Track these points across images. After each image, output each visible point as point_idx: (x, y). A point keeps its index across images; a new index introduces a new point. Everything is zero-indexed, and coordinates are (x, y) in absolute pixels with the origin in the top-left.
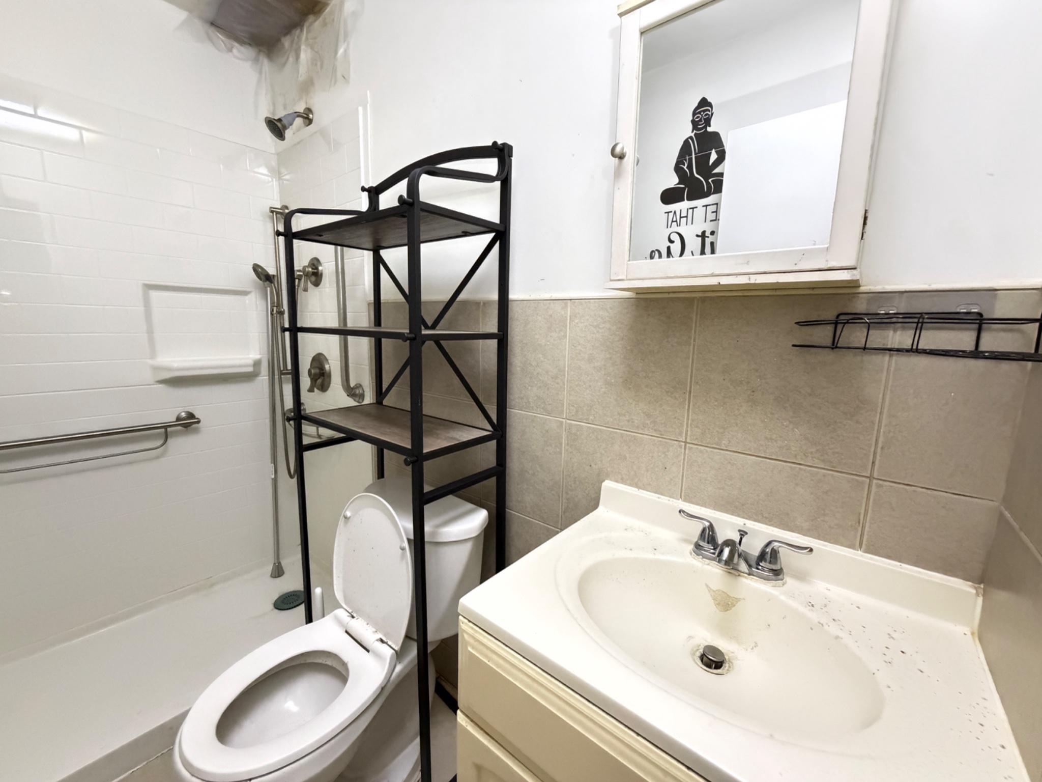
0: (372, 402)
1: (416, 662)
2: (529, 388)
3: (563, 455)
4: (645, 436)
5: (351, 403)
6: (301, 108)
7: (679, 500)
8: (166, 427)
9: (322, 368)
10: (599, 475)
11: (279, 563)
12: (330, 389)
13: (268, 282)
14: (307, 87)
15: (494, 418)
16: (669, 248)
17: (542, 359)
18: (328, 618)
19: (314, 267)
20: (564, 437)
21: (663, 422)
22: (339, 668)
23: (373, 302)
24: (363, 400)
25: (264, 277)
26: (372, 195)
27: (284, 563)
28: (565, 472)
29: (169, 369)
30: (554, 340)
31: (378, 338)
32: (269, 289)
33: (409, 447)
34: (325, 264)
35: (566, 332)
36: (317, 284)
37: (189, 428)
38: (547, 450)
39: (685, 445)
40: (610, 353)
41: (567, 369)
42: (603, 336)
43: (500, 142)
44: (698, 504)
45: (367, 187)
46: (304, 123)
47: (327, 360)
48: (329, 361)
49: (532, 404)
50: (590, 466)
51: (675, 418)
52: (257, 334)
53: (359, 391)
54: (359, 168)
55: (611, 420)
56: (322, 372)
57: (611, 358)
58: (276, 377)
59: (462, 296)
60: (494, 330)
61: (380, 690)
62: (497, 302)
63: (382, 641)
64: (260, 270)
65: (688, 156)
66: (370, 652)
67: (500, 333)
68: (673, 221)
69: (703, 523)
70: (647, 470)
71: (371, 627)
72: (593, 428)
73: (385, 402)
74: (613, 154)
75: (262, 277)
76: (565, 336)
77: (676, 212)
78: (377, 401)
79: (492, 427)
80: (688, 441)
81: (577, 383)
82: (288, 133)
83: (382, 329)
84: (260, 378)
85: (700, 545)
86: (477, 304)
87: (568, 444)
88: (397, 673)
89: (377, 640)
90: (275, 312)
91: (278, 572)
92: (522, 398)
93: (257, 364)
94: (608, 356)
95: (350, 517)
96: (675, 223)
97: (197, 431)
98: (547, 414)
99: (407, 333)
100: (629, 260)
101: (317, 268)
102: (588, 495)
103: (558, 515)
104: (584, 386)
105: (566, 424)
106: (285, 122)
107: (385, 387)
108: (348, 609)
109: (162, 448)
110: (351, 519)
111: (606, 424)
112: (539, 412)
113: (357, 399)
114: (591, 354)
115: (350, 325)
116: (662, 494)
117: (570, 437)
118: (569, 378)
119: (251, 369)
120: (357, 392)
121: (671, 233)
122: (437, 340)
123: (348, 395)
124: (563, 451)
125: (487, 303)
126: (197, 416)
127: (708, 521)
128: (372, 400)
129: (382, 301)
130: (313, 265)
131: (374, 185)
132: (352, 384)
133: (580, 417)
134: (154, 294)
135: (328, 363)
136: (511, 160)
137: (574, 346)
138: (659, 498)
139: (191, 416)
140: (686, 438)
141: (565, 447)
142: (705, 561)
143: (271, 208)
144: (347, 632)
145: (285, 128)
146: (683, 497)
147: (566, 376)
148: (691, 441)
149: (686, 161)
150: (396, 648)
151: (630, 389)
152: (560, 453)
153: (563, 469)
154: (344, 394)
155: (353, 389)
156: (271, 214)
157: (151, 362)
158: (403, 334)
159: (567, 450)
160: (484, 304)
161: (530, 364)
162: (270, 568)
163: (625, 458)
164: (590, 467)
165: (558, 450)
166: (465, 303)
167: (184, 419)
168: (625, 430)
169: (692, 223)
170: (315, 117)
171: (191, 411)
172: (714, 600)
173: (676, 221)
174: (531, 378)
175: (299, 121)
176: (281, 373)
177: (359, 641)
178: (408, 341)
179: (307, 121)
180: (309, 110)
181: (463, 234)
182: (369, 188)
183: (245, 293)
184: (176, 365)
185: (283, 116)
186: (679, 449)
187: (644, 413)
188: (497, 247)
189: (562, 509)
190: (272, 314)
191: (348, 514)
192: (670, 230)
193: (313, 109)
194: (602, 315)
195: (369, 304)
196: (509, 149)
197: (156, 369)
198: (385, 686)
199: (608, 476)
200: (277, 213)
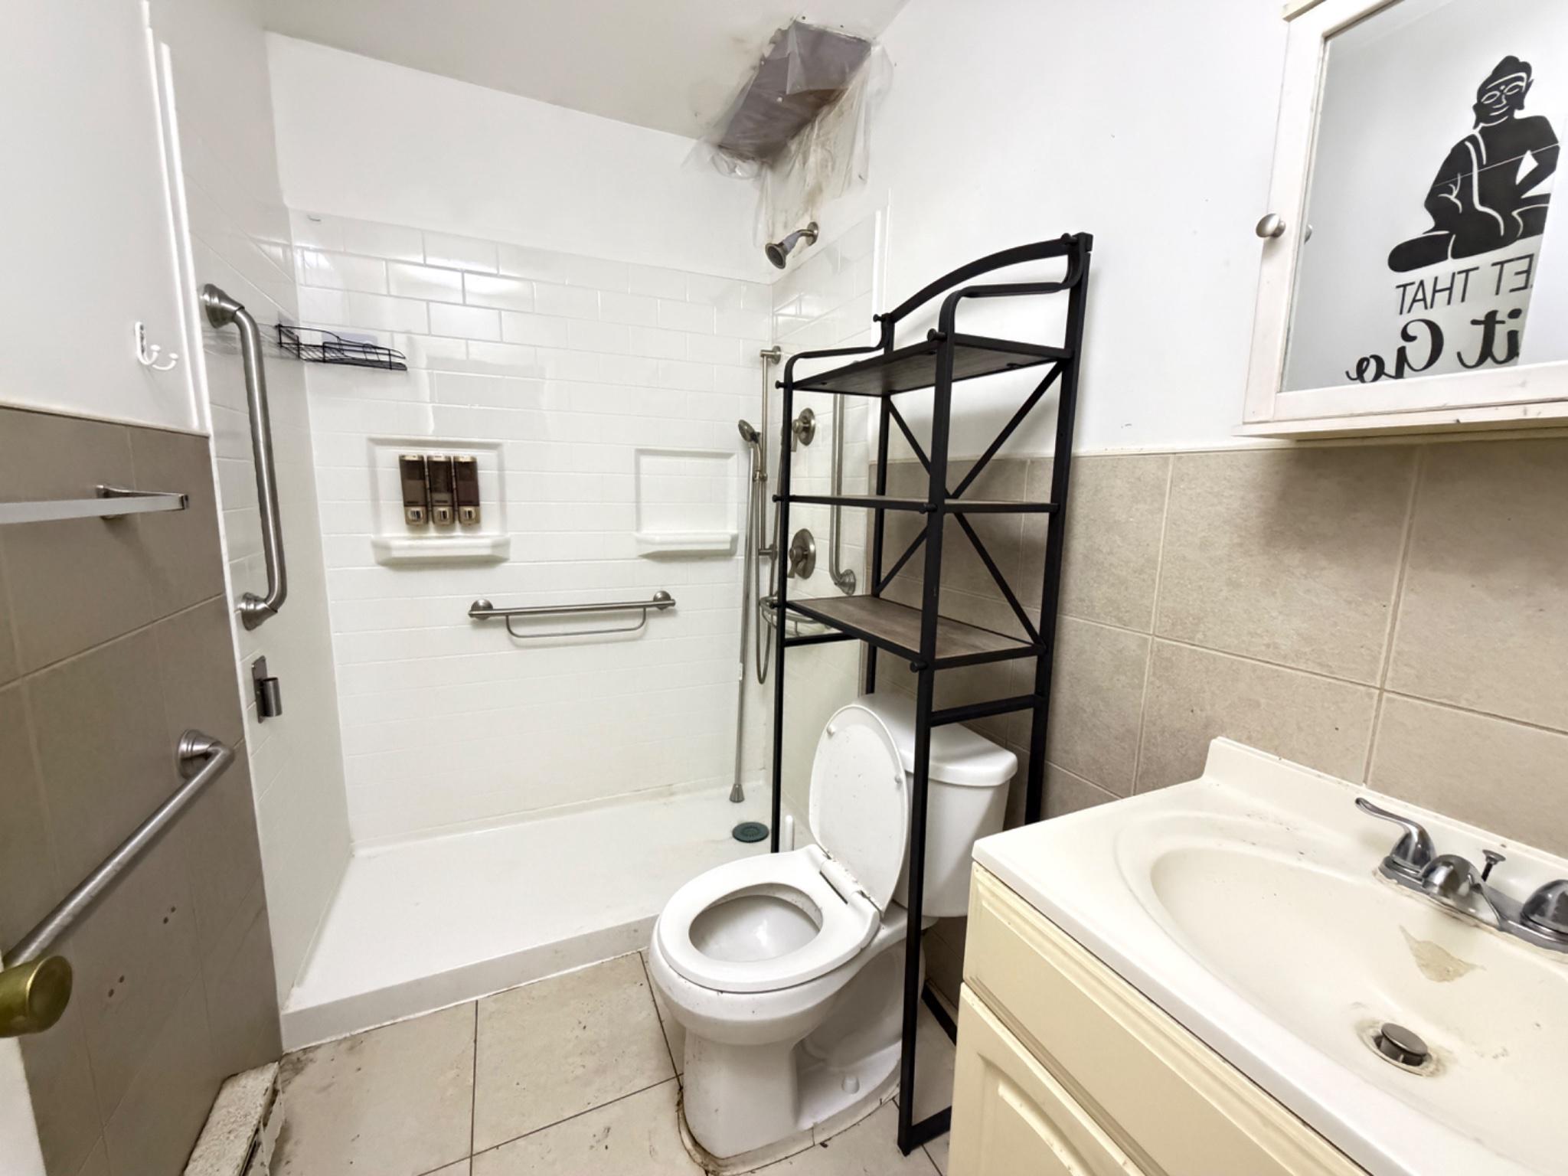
0: (864, 593)
1: (904, 935)
2: (1096, 585)
3: (1144, 690)
4: (1298, 673)
5: (837, 592)
6: (804, 225)
7: (1361, 785)
8: (644, 607)
9: (805, 548)
10: (1206, 726)
11: (740, 786)
12: (813, 575)
13: (753, 442)
14: (812, 198)
15: (1037, 626)
16: (1402, 352)
17: (1119, 542)
18: (799, 853)
19: (805, 421)
20: (1148, 663)
21: (1337, 652)
22: (811, 913)
23: (876, 463)
24: (854, 591)
25: (751, 436)
26: (886, 323)
27: (746, 787)
28: (1146, 716)
29: (653, 543)
30: (1142, 515)
31: (879, 507)
32: (752, 450)
33: (918, 650)
34: (820, 416)
35: (1163, 503)
36: (807, 442)
37: (665, 610)
38: (1118, 680)
39: (1380, 696)
40: (1240, 536)
41: (1160, 559)
42: (1228, 509)
43: (1072, 233)
44: (1401, 798)
45: (880, 315)
46: (807, 241)
47: (812, 538)
48: (815, 539)
49: (1097, 610)
50: (1192, 711)
51: (1362, 647)
52: (736, 505)
53: (850, 579)
54: (871, 290)
55: (1236, 642)
56: (805, 553)
57: (1241, 545)
58: (754, 557)
59: (1000, 452)
60: (1046, 499)
61: (858, 950)
62: (1053, 460)
63: (863, 894)
64: (746, 427)
65: (1462, 175)
66: (849, 904)
67: (1053, 504)
68: (1414, 301)
69: (1404, 827)
70: (1300, 729)
71: (850, 875)
72: (1201, 653)
73: (883, 595)
74: (1260, 231)
75: (749, 437)
76: (1161, 510)
77: (1425, 284)
78: (872, 593)
79: (1032, 638)
80: (1387, 687)
81: (1176, 581)
82: (789, 259)
83: (886, 498)
84: (736, 557)
85: (1395, 863)
86: (1022, 464)
87: (1154, 674)
88: (880, 940)
89: (858, 892)
90: (758, 478)
91: (737, 796)
92: (1082, 600)
93: (734, 540)
94: (1236, 540)
95: (834, 733)
96: (1422, 303)
97: (673, 613)
98: (1122, 626)
99: (926, 503)
100: (1281, 391)
101: (809, 422)
102: (1184, 755)
103: (1129, 780)
104: (1189, 586)
105: (1153, 643)
106: (787, 245)
107: (884, 575)
108: (823, 847)
109: (639, 630)
110: (835, 736)
111: (1224, 648)
112: (1109, 623)
113: (846, 589)
114: (1204, 537)
115: (846, 493)
116: (1325, 771)
117: (1158, 664)
118: (1163, 573)
119: (727, 546)
120: (847, 580)
121: (1408, 324)
122: (960, 512)
123: (836, 584)
124: (1145, 684)
125: (1036, 462)
126: (672, 597)
127: (1418, 826)
128: (864, 590)
129: (888, 462)
130: (805, 418)
131: (890, 311)
132: (842, 570)
133: (1180, 633)
134: (645, 460)
135: (814, 544)
136: (1089, 255)
137: (1175, 524)
138: (1319, 776)
139: (666, 596)
140: (1383, 682)
141: (1148, 678)
142: (1403, 889)
143: (763, 351)
144: (821, 873)
145: (786, 252)
146: (1369, 782)
147: (1159, 569)
148: (1393, 687)
149: (1456, 185)
150: (881, 908)
151: (1274, 594)
152: (1141, 687)
153: (1144, 710)
154: (831, 581)
155: (842, 576)
156: (761, 358)
157: (636, 534)
158: (922, 504)
159: (1152, 683)
160: (1032, 462)
161: (1098, 549)
162: (729, 789)
163: (1258, 704)
164: (1191, 714)
165: (1136, 681)
166: (1005, 462)
167: (660, 600)
168: (1259, 660)
169: (1463, 300)
170: (821, 233)
171: (668, 591)
172: (1417, 956)
173: (1424, 299)
174: (1099, 570)
175: (802, 240)
176: (759, 553)
177: (836, 888)
178: (926, 514)
179: (811, 239)
180: (814, 225)
181: (1008, 367)
182: (883, 316)
183: (728, 456)
184: (658, 539)
185: (784, 238)
186: (1367, 700)
187: (1298, 635)
188: (1058, 381)
189: (1137, 771)
190: (754, 480)
191: (833, 729)
192: (1406, 318)
193: (820, 225)
194: (1229, 476)
195: (870, 466)
196: (1087, 239)
197: (639, 541)
198: (865, 948)
199: (1222, 731)
200: (768, 356)
